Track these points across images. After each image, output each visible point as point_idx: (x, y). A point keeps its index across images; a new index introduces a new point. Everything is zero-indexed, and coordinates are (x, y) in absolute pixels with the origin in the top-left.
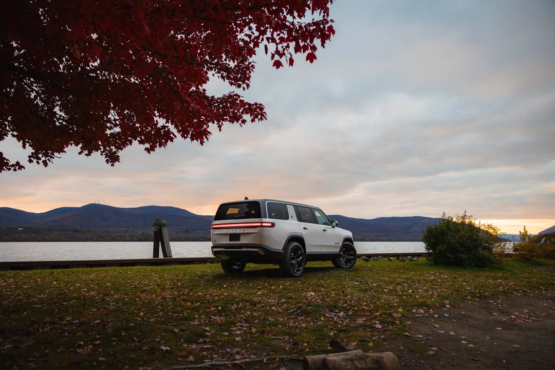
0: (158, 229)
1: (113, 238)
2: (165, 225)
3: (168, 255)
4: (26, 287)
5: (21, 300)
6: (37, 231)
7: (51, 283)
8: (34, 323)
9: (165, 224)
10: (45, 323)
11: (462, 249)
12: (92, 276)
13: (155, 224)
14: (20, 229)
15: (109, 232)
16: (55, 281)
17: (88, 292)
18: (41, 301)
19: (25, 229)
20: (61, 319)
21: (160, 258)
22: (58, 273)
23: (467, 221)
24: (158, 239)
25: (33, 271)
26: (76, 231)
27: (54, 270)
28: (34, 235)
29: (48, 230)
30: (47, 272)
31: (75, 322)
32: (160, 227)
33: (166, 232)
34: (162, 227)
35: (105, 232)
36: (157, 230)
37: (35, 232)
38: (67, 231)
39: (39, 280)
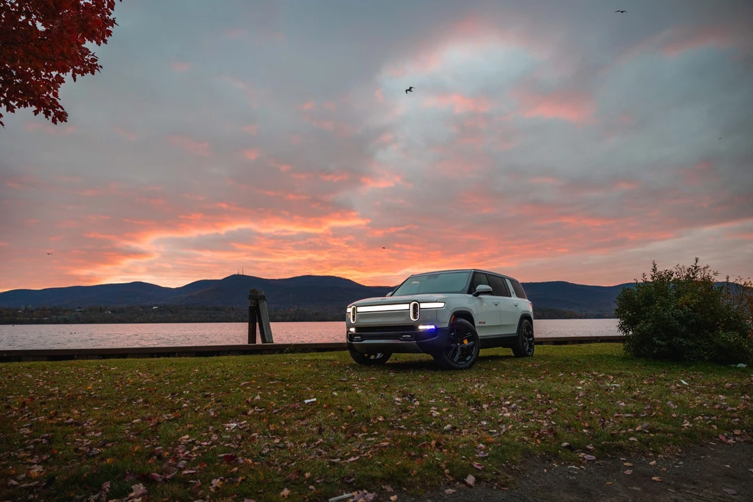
0: (254, 304)
2: (263, 298)
3: (267, 340)
6: (173, 310)
9: (264, 296)
11: (684, 329)
13: (250, 297)
14: (154, 308)
19: (160, 307)
21: (257, 343)
23: (699, 276)
24: (254, 318)
26: (217, 309)
28: (170, 315)
29: (186, 308)
32: (257, 300)
33: (264, 307)
34: (259, 301)
36: (252, 305)
37: (171, 311)
38: (207, 309)
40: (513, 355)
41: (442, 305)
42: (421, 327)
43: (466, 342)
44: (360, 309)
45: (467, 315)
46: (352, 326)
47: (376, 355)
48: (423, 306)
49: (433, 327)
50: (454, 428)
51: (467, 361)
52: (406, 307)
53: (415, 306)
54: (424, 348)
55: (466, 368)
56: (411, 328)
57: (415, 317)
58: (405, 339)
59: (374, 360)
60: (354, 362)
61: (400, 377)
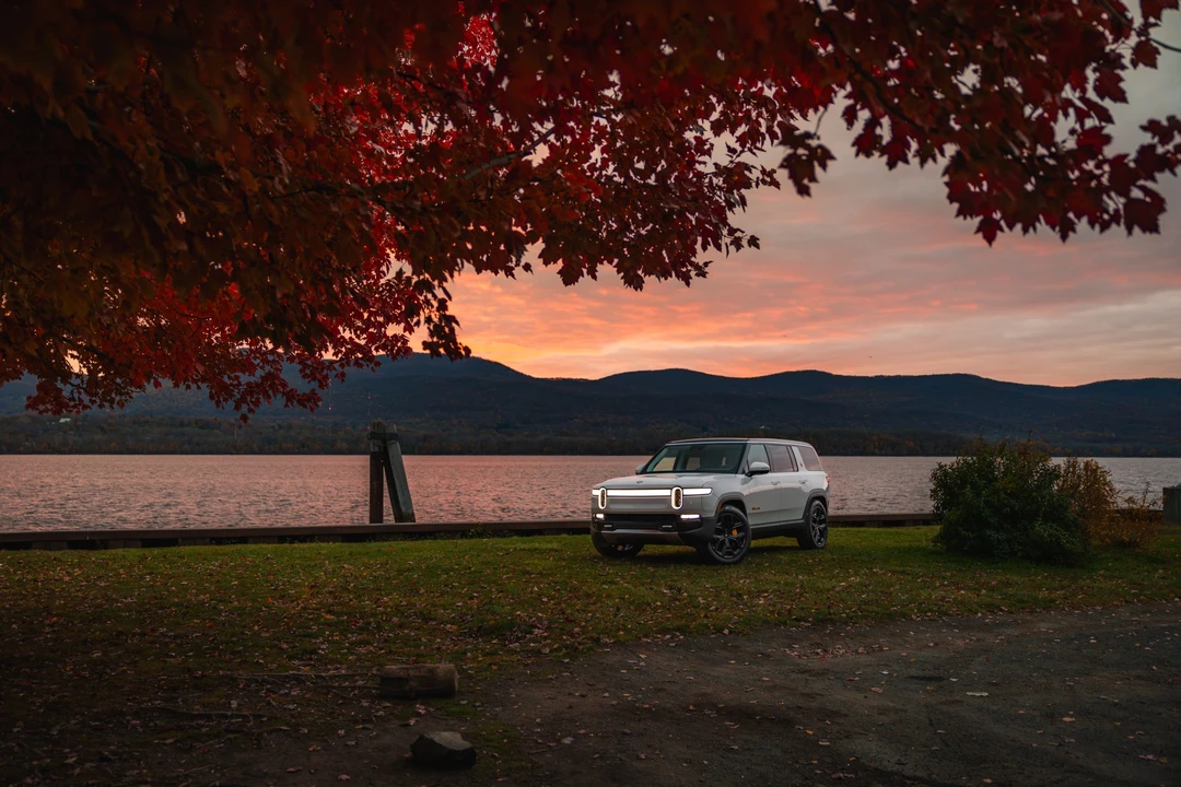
0: (379, 447)
1: (303, 446)
3: (406, 516)
4: (103, 584)
5: (100, 606)
6: (104, 426)
7: (142, 578)
8: (121, 633)
9: (396, 435)
10: (134, 635)
12: (213, 566)
13: (373, 436)
14: (62, 421)
15: (290, 427)
16: (149, 574)
17: (197, 595)
18: (128, 607)
19: (75, 419)
20: (153, 630)
21: (384, 523)
22: (154, 558)
24: (380, 472)
25: (109, 552)
26: (205, 426)
27: (146, 551)
28: (98, 437)
29: (134, 423)
30: (134, 553)
31: (170, 634)
33: (396, 455)
34: (389, 443)
35: (280, 427)
36: (377, 450)
37: (102, 429)
38: (183, 425)
39: (121, 571)
40: (797, 544)
41: (708, 491)
42: (683, 517)
43: (735, 533)
44: (611, 493)
45: (737, 502)
46: (600, 512)
47: (624, 546)
48: (686, 492)
49: (697, 516)
50: (717, 609)
51: (735, 556)
52: (666, 492)
53: (678, 492)
54: (687, 540)
55: (735, 563)
56: (673, 517)
57: (677, 505)
58: (665, 530)
59: (623, 551)
60: (599, 554)
61: (662, 571)
